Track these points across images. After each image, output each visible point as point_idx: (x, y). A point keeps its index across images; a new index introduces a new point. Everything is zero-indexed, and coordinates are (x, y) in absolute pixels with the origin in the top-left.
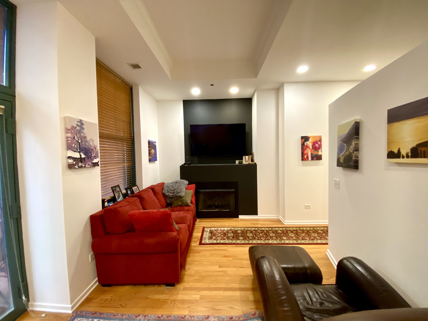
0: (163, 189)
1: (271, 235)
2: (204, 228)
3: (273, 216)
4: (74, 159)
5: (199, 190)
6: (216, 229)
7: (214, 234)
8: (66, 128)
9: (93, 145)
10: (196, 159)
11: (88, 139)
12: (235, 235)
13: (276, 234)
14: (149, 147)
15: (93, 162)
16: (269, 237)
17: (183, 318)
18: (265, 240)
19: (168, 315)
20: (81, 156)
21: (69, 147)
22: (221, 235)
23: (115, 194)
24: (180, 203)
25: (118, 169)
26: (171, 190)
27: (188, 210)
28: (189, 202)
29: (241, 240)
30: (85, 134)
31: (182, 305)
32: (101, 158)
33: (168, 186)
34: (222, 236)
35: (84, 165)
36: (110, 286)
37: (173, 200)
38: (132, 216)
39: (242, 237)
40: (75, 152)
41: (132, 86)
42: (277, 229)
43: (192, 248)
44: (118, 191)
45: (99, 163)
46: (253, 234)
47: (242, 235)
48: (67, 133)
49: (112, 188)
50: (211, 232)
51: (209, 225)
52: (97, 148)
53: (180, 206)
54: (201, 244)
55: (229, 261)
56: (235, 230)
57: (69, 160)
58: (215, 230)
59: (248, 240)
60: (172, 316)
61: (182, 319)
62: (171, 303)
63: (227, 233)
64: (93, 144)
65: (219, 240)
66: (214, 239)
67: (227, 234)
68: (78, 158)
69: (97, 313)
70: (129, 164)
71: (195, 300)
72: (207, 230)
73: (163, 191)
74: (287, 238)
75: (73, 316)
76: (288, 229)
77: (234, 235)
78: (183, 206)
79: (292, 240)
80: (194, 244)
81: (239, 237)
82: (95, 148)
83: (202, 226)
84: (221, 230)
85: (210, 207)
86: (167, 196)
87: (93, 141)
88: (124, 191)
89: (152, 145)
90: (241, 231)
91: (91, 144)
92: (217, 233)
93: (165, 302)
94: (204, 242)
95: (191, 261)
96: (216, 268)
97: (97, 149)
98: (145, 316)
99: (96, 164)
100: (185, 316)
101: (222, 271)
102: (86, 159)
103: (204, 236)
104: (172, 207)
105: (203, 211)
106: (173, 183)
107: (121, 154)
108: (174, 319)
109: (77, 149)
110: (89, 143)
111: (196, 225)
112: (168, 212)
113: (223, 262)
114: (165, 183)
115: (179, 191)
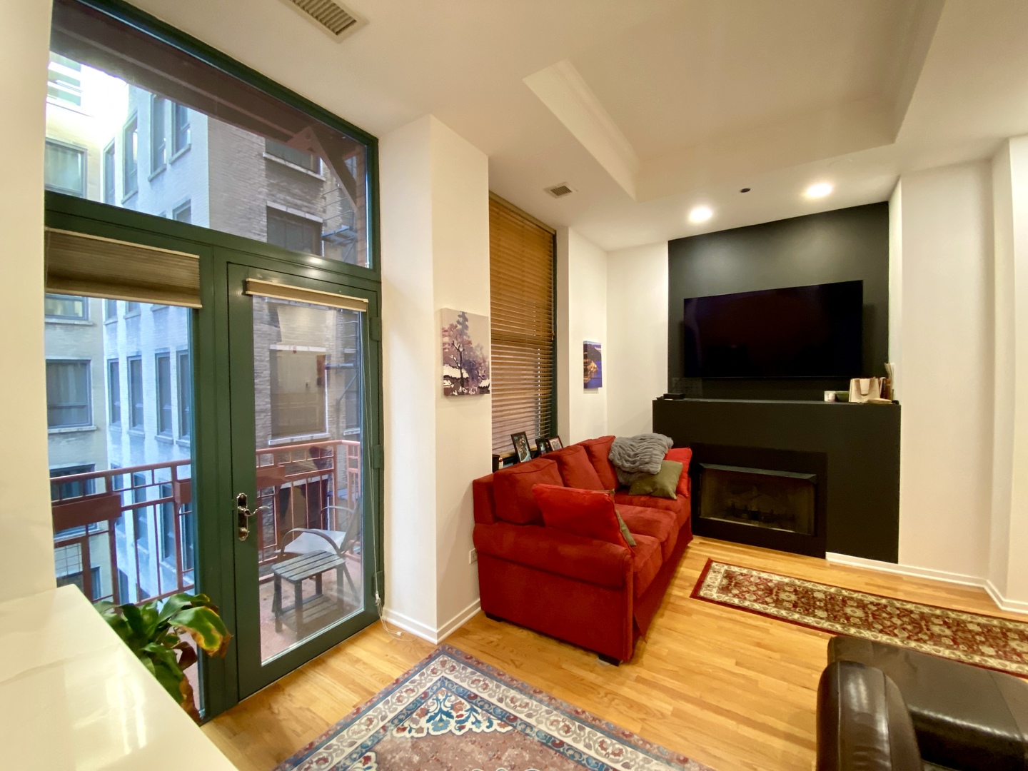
0: (609, 450)
1: (936, 629)
2: (710, 562)
3: (964, 579)
4: (453, 379)
5: (702, 464)
6: (745, 571)
7: (736, 583)
8: (443, 328)
9: (481, 356)
10: (698, 384)
11: (473, 345)
12: (803, 600)
13: (957, 630)
14: (585, 357)
15: (480, 386)
16: (926, 634)
17: (626, 736)
18: (909, 638)
19: (596, 717)
20: (462, 374)
21: (446, 361)
22: (759, 589)
23: (517, 448)
24: (649, 489)
25: (525, 401)
26: (629, 456)
27: (667, 509)
28: (671, 489)
29: (821, 618)
30: (469, 337)
31: (627, 710)
32: (493, 380)
33: (623, 446)
34: (760, 593)
35: (466, 391)
36: (498, 619)
37: (632, 478)
38: (538, 493)
39: (827, 610)
40: (453, 367)
41: (555, 231)
42: (964, 617)
43: (672, 600)
44: (524, 445)
45: (490, 389)
46: (866, 613)
47: (826, 605)
48: (444, 336)
49: (512, 436)
50: (729, 576)
51: (728, 559)
52: (487, 360)
53: (649, 495)
54: (695, 595)
55: (770, 660)
56: (805, 587)
57: (445, 381)
58: (742, 574)
59: (843, 624)
60: (603, 722)
61: (625, 738)
62: (606, 694)
63: (779, 590)
64: (481, 353)
65: (750, 601)
66: (735, 596)
67: (777, 592)
68: (459, 379)
69: (474, 659)
70: (546, 392)
71: (662, 714)
72: (717, 567)
73: (611, 454)
74: (997, 652)
75: (438, 649)
76: (1011, 626)
77: (799, 599)
78: (656, 496)
79: (1018, 662)
80: (679, 591)
81: (815, 608)
82: (484, 361)
83: (706, 556)
84: (759, 578)
85: (734, 512)
86: (619, 468)
87: (481, 349)
88: (534, 446)
89: (591, 353)
90: (826, 597)
91: (478, 353)
92: (746, 583)
93: (592, 688)
94: (705, 594)
95: (666, 628)
96: (729, 664)
97: (487, 363)
98: (551, 698)
99: (484, 390)
100: (631, 735)
101: (743, 676)
102: (470, 380)
103: (708, 580)
104: (630, 493)
105: (712, 518)
106: (633, 439)
107: (532, 372)
108: (607, 729)
109: (457, 363)
110: (474, 353)
111: (690, 551)
112: (607, 498)
113: (750, 656)
114: (617, 437)
115: (647, 460)
